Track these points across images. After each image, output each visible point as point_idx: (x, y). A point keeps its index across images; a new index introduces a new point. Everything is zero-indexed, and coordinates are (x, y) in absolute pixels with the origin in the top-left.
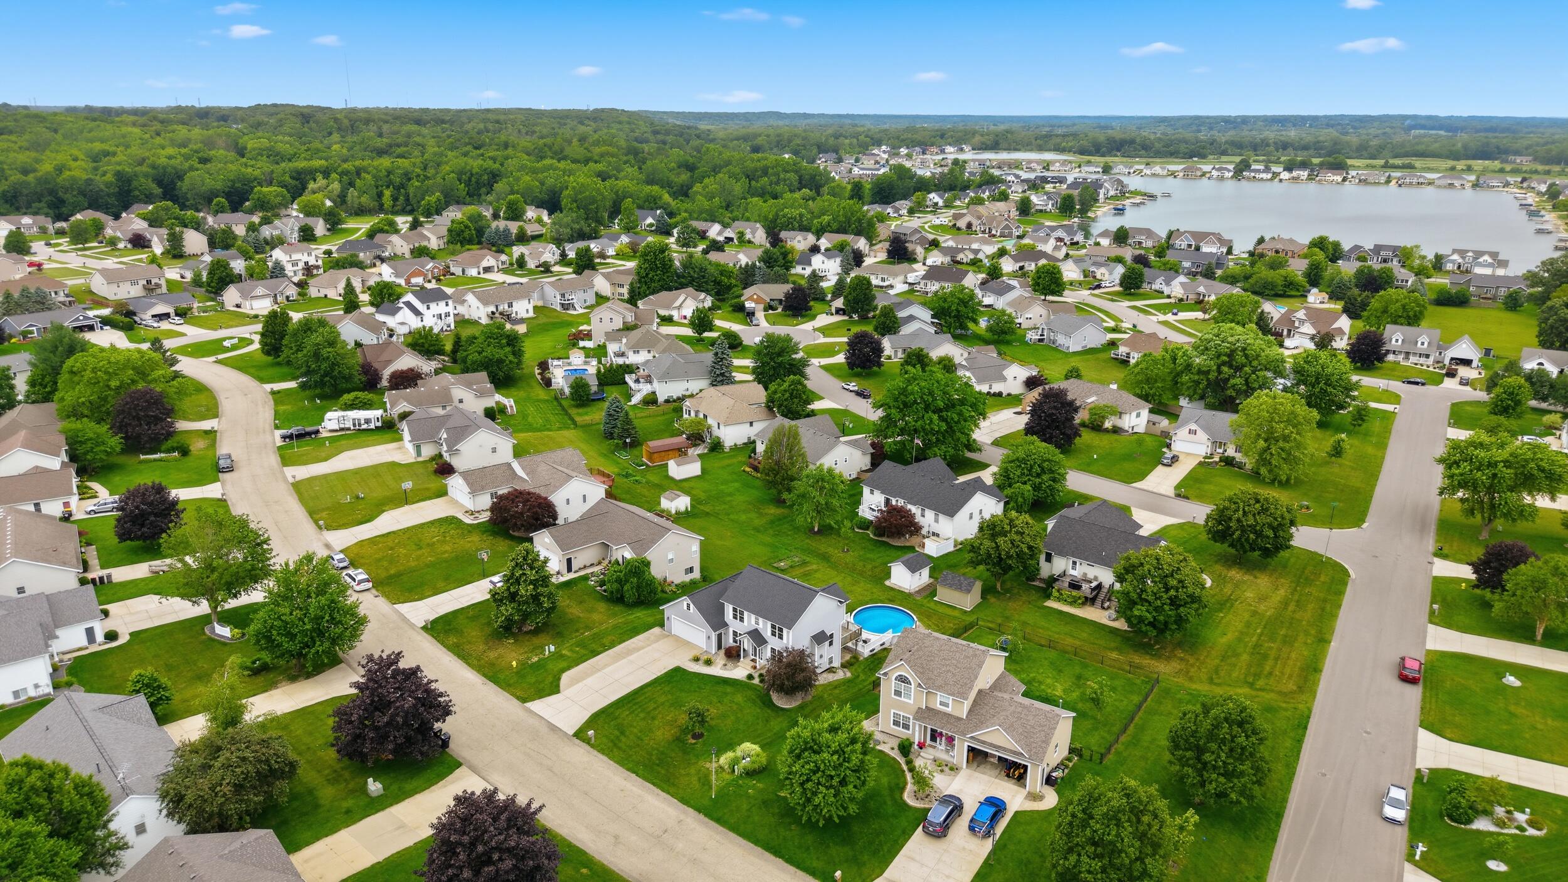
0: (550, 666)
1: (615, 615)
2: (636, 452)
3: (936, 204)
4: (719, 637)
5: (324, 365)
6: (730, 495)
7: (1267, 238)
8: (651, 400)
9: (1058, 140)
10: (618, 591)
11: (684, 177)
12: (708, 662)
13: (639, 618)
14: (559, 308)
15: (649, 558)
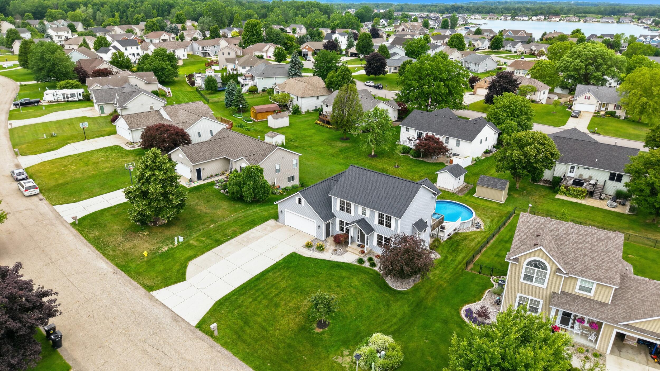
0: (178, 255)
1: (236, 210)
2: (246, 115)
3: (384, 24)
4: (328, 226)
5: (48, 64)
6: (310, 136)
7: (548, 33)
8: (253, 90)
9: (429, 8)
10: (237, 192)
11: (264, 11)
12: (320, 248)
13: (256, 213)
14: (201, 55)
15: (261, 167)
